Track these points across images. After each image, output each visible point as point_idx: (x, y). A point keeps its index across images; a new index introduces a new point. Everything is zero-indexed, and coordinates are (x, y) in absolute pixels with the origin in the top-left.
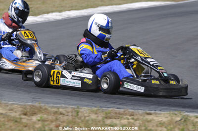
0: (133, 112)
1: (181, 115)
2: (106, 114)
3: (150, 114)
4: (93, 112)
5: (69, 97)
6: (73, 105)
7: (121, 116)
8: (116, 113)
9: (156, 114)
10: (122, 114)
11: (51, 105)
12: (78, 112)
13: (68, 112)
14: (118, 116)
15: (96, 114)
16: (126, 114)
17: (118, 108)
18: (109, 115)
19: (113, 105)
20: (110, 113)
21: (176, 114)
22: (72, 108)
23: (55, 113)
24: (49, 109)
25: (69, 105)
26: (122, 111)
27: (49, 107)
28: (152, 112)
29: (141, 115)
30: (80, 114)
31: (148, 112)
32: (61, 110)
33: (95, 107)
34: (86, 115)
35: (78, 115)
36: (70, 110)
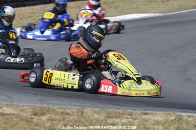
0: (131, 112)
1: (175, 114)
2: (108, 114)
3: (147, 114)
4: (96, 112)
6: (76, 106)
7: (121, 116)
8: (116, 113)
9: (152, 114)
10: (122, 114)
11: (58, 106)
13: (74, 113)
14: (119, 116)
15: (99, 114)
16: (125, 114)
17: (117, 109)
18: (110, 115)
19: (112, 106)
20: (110, 113)
21: (170, 114)
22: (77, 108)
23: (62, 113)
24: (57, 109)
26: (121, 111)
27: (57, 108)
28: (149, 112)
29: (139, 115)
30: (84, 114)
31: (145, 112)
32: (67, 111)
34: (90, 115)
35: (82, 115)
36: (75, 110)
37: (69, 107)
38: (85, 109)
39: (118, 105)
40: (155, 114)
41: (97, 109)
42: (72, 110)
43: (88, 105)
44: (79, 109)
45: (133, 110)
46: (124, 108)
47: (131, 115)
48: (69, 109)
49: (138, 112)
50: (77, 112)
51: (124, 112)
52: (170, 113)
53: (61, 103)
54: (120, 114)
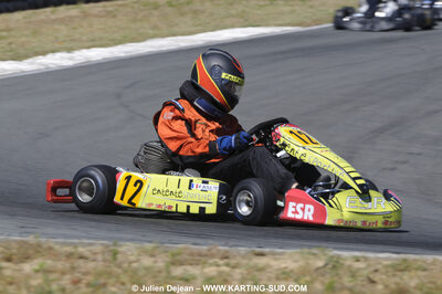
37: (85, 241)
38: (120, 246)
39: (198, 236)
40: (282, 254)
41: (149, 246)
42: (92, 248)
43: (130, 236)
44: (107, 246)
45: (232, 246)
46: (211, 241)
47: (225, 257)
48: (84, 245)
49: (243, 250)
50: (103, 253)
51: (209, 250)
52: (315, 251)
53: (68, 232)
54: (200, 255)
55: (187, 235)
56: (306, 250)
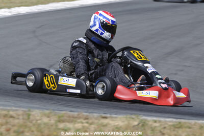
0: (87, 116)
1: (138, 119)
2: (59, 117)
3: (106, 118)
4: (45, 115)
5: (19, 99)
6: (23, 107)
7: (75, 119)
8: (69, 117)
9: (112, 117)
10: (76, 118)
11: (1, 107)
12: (29, 115)
13: (19, 115)
14: (73, 120)
15: (48, 117)
16: (80, 118)
17: (71, 111)
18: (62, 118)
19: (65, 108)
20: (63, 116)
21: (133, 118)
22: (23, 110)
23: (5, 116)
25: (20, 107)
26: (76, 114)
28: (108, 115)
29: (96, 119)
30: (31, 117)
31: (104, 115)
32: (11, 113)
33: (47, 109)
34: (38, 118)
35: (29, 118)
36: (20, 112)
37: (14, 108)
38: (32, 111)
39: (73, 107)
40: (116, 118)
41: (47, 112)
42: (17, 112)
44: (25, 111)
45: (90, 113)
46: (79, 110)
47: (86, 118)
48: (14, 111)
49: (95, 115)
50: (23, 115)
51: (78, 115)
52: (133, 116)
54: (73, 117)
55: (67, 106)
56: (129, 116)
